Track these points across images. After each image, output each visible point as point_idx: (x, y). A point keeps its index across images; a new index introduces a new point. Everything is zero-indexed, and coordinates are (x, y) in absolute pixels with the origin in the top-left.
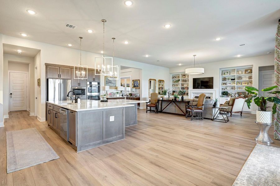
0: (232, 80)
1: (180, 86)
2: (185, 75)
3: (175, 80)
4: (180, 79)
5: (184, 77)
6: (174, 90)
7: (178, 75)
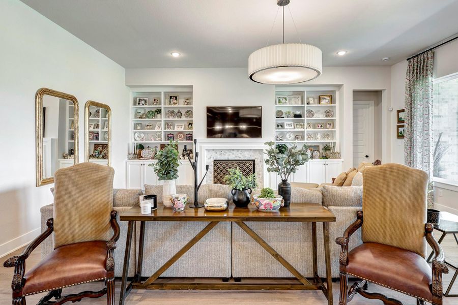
0: (296, 116)
1: (161, 129)
2: (176, 98)
3: (142, 111)
4: (163, 106)
5: (175, 104)
6: (139, 141)
7: (156, 97)
